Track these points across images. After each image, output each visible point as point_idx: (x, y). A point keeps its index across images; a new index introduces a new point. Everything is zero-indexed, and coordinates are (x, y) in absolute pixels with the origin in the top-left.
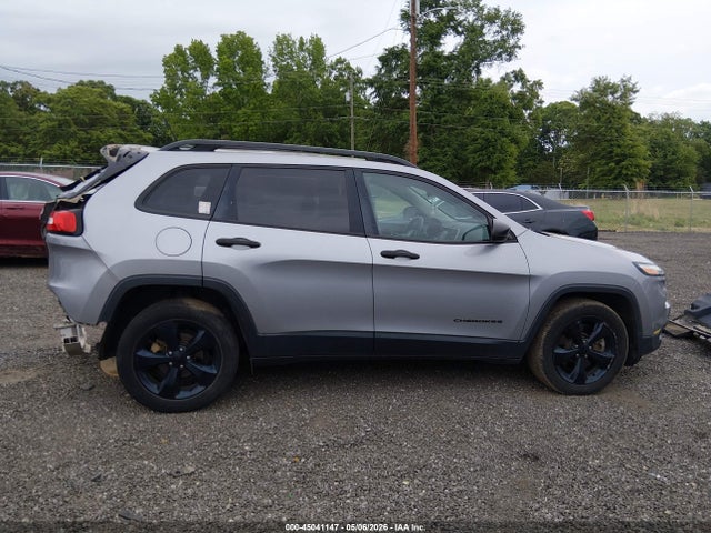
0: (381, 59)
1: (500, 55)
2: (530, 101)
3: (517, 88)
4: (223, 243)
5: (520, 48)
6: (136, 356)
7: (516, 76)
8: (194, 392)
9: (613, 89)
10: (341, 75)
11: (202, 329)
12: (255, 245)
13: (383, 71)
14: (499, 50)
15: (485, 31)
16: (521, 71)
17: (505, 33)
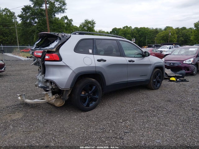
0: (22, 9)
1: (60, 11)
2: (70, 25)
3: (66, 21)
4: (99, 61)
5: (66, 9)
6: (80, 96)
7: (65, 18)
8: (93, 104)
9: (89, 22)
10: (7, 13)
11: (95, 85)
12: (105, 61)
13: (24, 13)
14: (60, 10)
15: (55, 4)
16: (66, 16)
17: (61, 5)
